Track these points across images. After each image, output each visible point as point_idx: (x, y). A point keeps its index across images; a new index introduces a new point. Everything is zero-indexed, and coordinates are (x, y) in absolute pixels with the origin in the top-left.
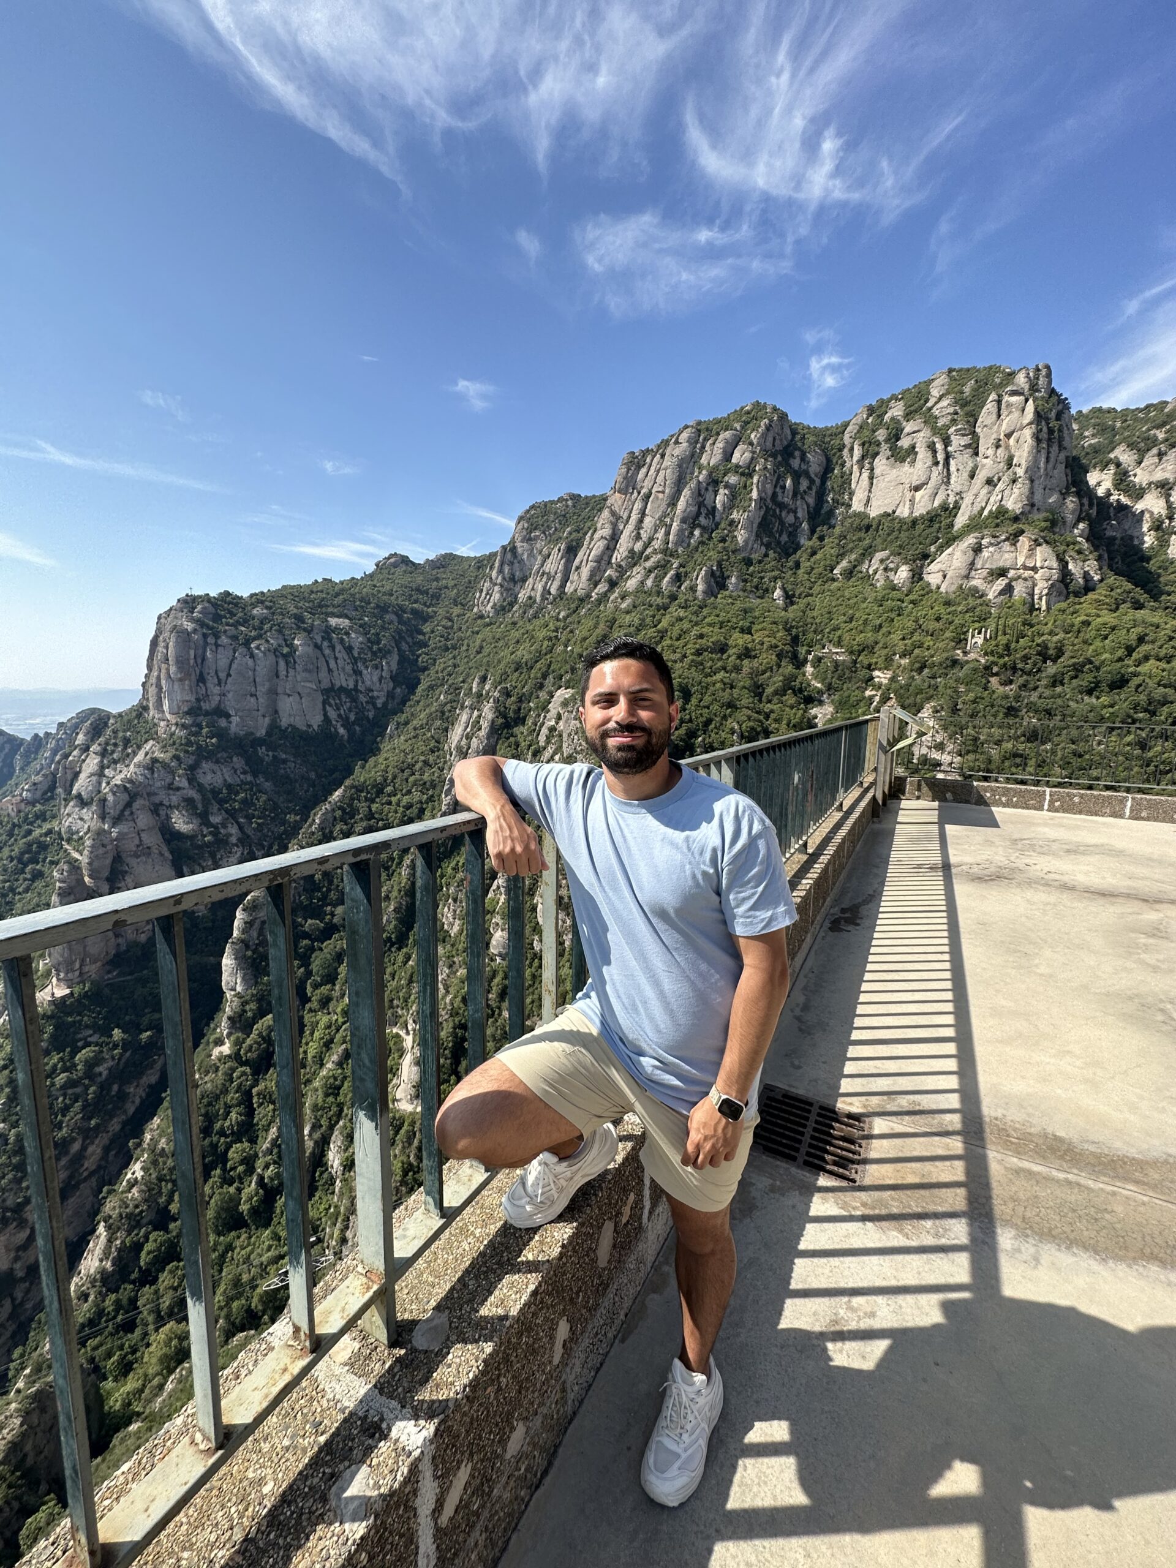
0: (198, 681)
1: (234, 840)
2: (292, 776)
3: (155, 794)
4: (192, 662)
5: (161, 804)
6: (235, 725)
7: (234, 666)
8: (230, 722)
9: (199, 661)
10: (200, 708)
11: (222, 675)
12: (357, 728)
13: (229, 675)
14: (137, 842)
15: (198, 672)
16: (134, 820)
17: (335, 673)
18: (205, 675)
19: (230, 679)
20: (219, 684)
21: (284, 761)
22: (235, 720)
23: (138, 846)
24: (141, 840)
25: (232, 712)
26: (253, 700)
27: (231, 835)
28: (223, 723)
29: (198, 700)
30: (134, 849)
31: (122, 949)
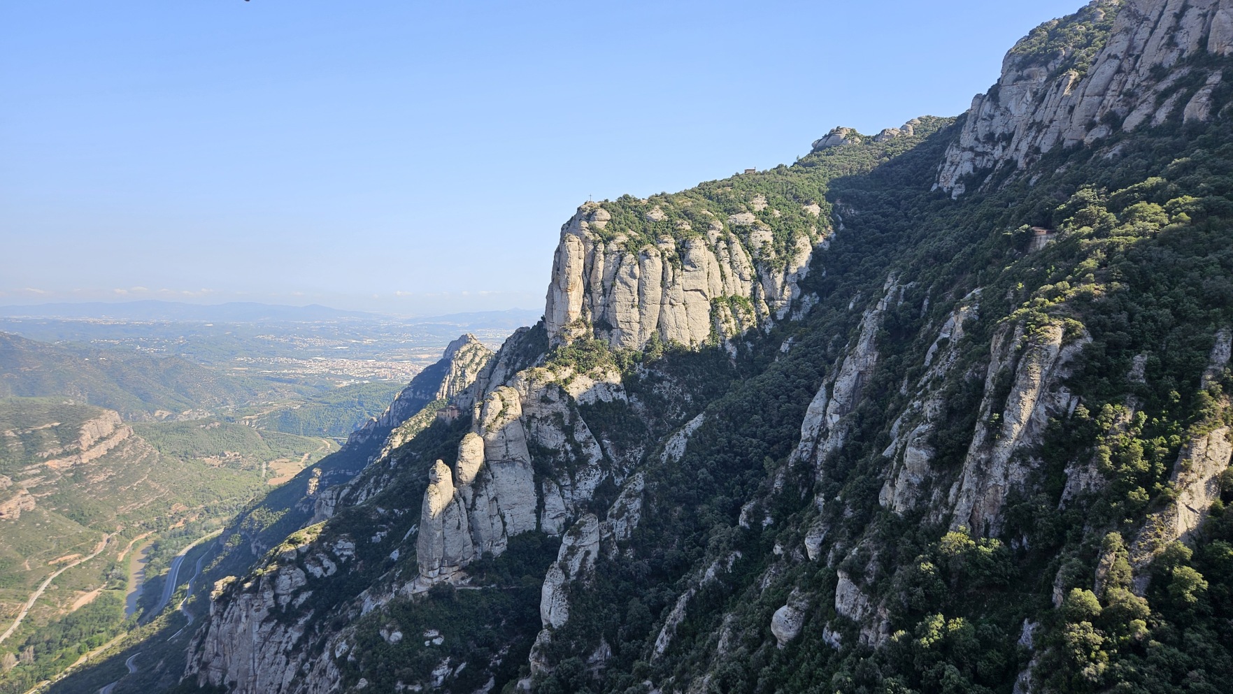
0: (586, 292)
1: (593, 461)
2: (666, 397)
3: (530, 406)
5: (533, 416)
6: (615, 338)
7: (619, 275)
8: (612, 335)
9: (588, 271)
10: (584, 320)
11: (607, 284)
12: (749, 345)
13: (614, 284)
14: (504, 453)
15: (586, 282)
16: (503, 429)
17: (730, 279)
18: (592, 285)
19: (615, 288)
21: (660, 380)
22: (616, 332)
23: (504, 456)
24: (507, 451)
25: (613, 324)
26: (635, 311)
27: (591, 455)
28: (604, 336)
29: (584, 311)
30: (500, 458)
31: (479, 557)
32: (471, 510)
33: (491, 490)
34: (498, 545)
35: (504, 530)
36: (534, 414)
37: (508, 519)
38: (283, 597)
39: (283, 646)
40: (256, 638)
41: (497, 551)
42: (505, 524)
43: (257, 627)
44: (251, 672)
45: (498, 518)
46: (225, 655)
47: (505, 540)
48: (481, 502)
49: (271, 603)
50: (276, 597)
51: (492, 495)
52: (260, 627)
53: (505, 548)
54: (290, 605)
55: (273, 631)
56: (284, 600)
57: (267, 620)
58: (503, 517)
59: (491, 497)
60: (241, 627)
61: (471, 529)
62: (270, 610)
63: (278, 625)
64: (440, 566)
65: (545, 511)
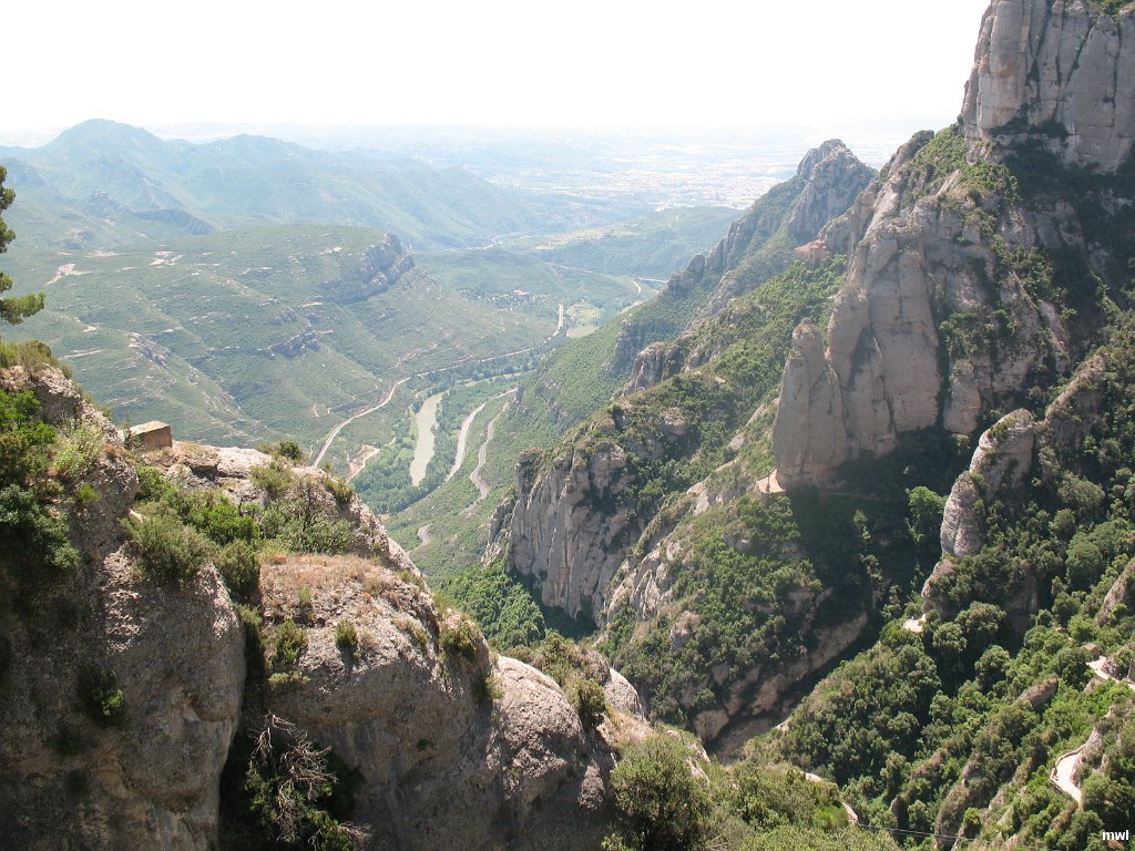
0: (1029, 77)
3: (936, 248)
4: (1023, 46)
6: (1071, 150)
7: (1085, 51)
8: (1066, 146)
9: (1035, 45)
10: (1025, 121)
11: (1065, 67)
13: (1075, 66)
14: (896, 313)
15: (1030, 64)
16: (897, 280)
18: (1040, 66)
19: (1076, 72)
20: (1059, 82)
22: (1073, 141)
23: (896, 319)
24: (901, 311)
25: (1070, 129)
26: (1107, 107)
28: (1054, 146)
29: (1025, 107)
30: (892, 322)
31: (856, 455)
32: (847, 389)
33: (875, 367)
34: (882, 441)
35: (892, 422)
36: (942, 260)
37: (897, 405)
38: (599, 480)
39: (601, 537)
40: (568, 524)
41: (881, 449)
42: (892, 412)
43: (570, 511)
44: (564, 564)
45: (883, 404)
46: (532, 540)
47: (892, 436)
48: (862, 381)
49: (585, 483)
50: (591, 477)
51: (877, 372)
52: (573, 511)
53: (891, 447)
54: (607, 490)
55: (589, 518)
56: (601, 482)
57: (580, 504)
58: (890, 404)
59: (876, 376)
60: (551, 510)
61: (846, 416)
62: (584, 492)
63: (594, 511)
64: (803, 462)
65: (951, 400)
